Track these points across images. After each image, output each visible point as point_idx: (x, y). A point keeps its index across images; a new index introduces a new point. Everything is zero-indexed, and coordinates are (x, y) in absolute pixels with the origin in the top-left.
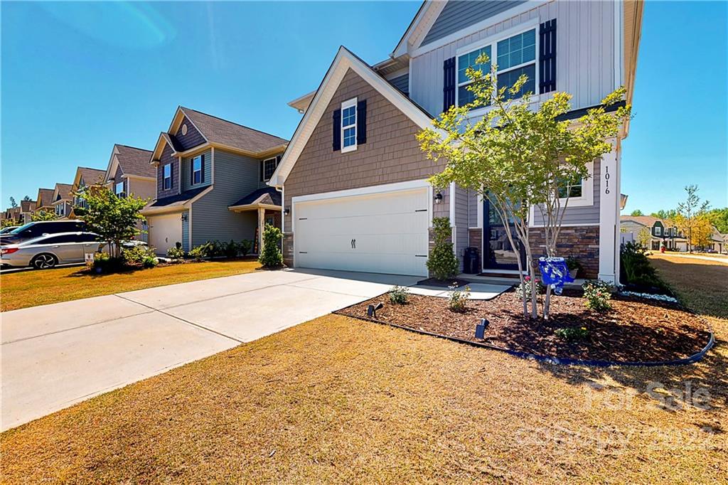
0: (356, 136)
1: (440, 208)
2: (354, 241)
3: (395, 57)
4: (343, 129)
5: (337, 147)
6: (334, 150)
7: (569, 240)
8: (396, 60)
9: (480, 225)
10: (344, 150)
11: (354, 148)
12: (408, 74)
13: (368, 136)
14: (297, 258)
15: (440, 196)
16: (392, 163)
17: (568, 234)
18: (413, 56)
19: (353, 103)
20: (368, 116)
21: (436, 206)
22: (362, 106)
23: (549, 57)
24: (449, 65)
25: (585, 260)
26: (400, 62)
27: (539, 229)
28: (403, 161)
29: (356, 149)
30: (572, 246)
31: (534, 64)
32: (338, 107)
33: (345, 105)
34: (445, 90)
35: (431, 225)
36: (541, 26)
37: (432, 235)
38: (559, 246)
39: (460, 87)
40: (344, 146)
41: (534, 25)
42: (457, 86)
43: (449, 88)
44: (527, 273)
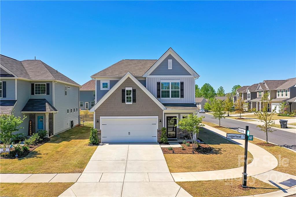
0: (132, 99)
1: (161, 124)
2: (129, 133)
3: (143, 77)
4: (126, 96)
6: (122, 102)
9: (166, 127)
11: (131, 103)
13: (136, 100)
14: (102, 139)
15: (160, 121)
18: (147, 77)
19: (131, 89)
20: (137, 94)
21: (159, 124)
22: (134, 91)
23: (182, 90)
24: (159, 84)
25: (188, 135)
29: (132, 104)
30: (186, 132)
31: (179, 91)
32: (124, 89)
33: (127, 89)
34: (158, 90)
35: (158, 129)
36: (181, 82)
37: (158, 131)
38: (183, 132)
39: (162, 91)
40: (127, 102)
41: (179, 81)
42: (161, 90)
43: (159, 90)
44: (177, 139)
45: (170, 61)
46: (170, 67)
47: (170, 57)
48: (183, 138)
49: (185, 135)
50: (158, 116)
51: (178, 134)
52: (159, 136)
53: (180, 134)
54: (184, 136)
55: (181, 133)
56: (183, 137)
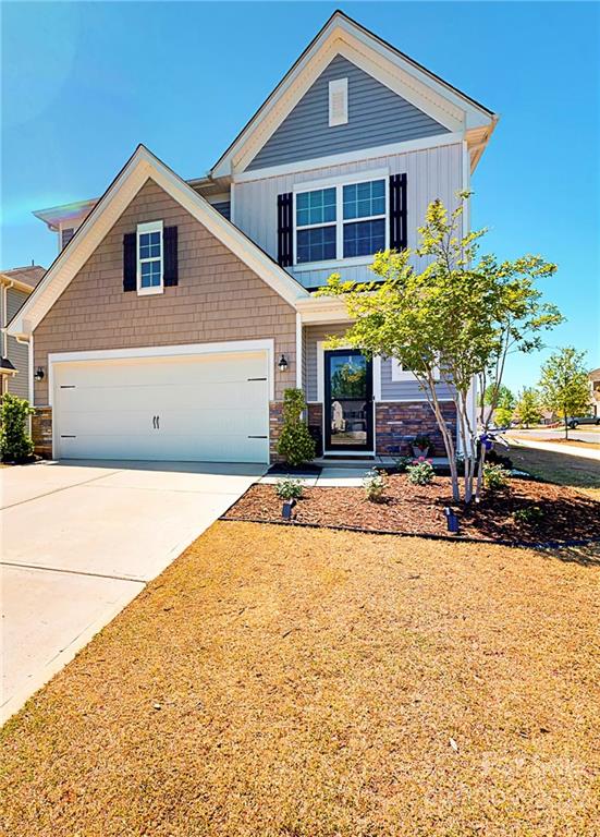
0: (162, 273)
1: (284, 377)
2: (156, 419)
3: (214, 177)
4: (139, 262)
5: (130, 285)
6: (125, 290)
7: (418, 416)
8: (212, 181)
9: (321, 399)
10: (141, 291)
11: (159, 289)
12: (229, 203)
13: (180, 275)
14: (58, 445)
15: (284, 362)
16: (216, 316)
17: (417, 410)
18: (236, 181)
19: (157, 227)
20: (180, 248)
21: (278, 375)
22: (171, 234)
23: (399, 214)
24: (285, 202)
25: (432, 438)
26: (217, 184)
27: (386, 404)
28: (233, 314)
29: (162, 292)
30: (420, 423)
31: (384, 219)
32: (131, 231)
33: (143, 229)
34: (280, 231)
35: (272, 398)
36: (391, 178)
37: (274, 411)
38: (407, 423)
39: (298, 232)
40: (142, 286)
41: (384, 175)
42: (295, 228)
43: (284, 230)
44: (373, 454)
45: (339, 88)
46: (338, 116)
47: (339, 67)
48: (404, 449)
49: (413, 436)
50: (272, 341)
51: (379, 431)
52: (276, 433)
53: (388, 430)
54: (411, 439)
55: (393, 428)
56: (403, 444)
